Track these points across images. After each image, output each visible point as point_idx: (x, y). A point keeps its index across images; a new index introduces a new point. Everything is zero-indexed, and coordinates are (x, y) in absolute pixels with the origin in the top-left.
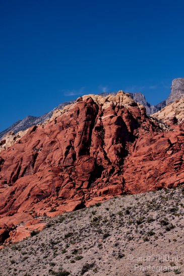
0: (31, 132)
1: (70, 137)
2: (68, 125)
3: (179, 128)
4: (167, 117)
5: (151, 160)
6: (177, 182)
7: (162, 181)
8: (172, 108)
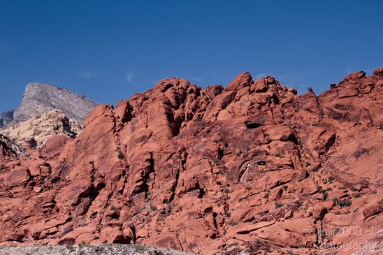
3: (39, 155)
4: (23, 136)
5: (11, 197)
6: (46, 231)
7: (24, 227)
8: (29, 126)
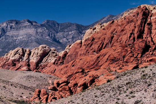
0: (111, 24)
1: (132, 28)
2: (132, 21)
